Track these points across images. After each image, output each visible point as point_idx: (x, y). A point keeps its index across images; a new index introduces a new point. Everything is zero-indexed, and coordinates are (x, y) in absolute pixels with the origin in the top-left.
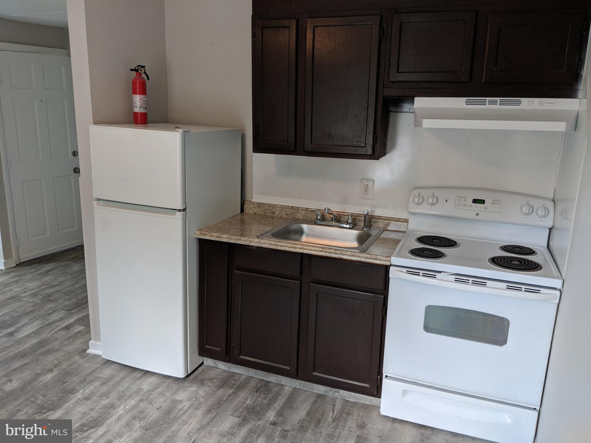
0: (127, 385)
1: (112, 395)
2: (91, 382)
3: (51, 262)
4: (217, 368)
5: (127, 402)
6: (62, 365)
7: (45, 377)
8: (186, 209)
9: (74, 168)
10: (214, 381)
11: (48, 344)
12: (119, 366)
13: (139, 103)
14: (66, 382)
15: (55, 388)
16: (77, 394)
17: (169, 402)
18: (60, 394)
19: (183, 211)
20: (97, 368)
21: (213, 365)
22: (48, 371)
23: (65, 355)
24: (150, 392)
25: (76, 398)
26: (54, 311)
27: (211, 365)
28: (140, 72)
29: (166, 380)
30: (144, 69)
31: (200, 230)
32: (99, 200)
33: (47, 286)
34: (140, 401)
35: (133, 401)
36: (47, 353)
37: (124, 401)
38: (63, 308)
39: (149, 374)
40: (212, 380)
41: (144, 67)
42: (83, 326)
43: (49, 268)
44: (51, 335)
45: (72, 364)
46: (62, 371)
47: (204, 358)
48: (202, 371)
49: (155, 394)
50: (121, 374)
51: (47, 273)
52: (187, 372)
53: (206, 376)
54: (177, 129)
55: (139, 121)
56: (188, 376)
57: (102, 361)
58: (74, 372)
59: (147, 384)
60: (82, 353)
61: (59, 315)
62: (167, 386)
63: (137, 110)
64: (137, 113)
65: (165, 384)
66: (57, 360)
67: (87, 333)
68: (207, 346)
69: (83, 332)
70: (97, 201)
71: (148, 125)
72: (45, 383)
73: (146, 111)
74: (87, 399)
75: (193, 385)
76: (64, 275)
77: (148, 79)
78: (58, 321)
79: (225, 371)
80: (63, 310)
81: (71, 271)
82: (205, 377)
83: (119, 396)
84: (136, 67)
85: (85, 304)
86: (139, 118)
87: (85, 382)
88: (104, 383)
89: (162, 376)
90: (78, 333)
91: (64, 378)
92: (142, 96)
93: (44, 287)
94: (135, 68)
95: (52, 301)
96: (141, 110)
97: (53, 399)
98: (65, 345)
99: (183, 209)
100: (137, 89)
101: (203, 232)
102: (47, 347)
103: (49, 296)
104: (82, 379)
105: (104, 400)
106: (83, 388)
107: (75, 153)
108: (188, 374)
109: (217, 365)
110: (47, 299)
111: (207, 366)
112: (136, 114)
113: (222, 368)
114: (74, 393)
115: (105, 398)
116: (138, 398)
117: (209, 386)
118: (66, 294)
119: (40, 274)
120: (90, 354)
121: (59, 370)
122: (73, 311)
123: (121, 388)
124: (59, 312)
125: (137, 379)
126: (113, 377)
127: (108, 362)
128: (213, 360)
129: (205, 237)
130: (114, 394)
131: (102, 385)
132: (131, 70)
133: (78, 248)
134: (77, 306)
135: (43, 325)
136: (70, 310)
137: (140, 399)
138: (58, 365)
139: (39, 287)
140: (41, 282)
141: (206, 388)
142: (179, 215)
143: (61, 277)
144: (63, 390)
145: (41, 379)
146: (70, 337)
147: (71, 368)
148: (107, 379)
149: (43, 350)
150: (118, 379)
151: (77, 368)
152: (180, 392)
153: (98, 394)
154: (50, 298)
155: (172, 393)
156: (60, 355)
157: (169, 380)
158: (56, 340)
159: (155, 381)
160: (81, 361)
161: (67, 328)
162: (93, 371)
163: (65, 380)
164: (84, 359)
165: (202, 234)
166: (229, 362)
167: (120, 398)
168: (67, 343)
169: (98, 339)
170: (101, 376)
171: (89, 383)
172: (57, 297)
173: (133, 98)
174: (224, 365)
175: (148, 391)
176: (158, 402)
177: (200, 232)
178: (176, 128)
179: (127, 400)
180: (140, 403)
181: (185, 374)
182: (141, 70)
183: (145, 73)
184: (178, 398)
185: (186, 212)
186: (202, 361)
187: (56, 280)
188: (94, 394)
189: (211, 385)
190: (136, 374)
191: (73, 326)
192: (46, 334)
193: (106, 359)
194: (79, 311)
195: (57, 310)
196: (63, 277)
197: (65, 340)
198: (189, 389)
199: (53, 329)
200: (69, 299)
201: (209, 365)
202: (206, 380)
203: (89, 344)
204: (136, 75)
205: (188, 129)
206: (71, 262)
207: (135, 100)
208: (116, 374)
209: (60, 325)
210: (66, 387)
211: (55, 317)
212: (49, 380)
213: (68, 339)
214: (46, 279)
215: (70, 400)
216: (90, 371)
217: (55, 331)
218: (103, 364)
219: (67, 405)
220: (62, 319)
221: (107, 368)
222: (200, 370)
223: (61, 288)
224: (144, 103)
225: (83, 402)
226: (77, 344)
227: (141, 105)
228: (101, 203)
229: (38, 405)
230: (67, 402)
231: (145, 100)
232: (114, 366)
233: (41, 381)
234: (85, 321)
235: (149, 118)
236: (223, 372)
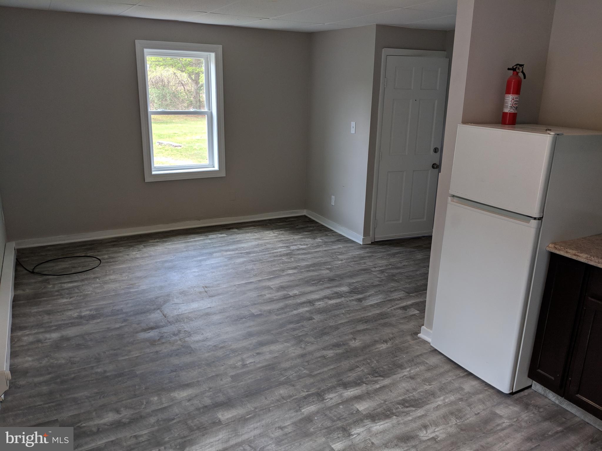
0: (449, 379)
1: (434, 384)
2: (417, 365)
3: (398, 246)
4: (546, 397)
5: (447, 396)
6: (395, 340)
7: (381, 346)
8: (542, 217)
9: (433, 163)
10: (541, 410)
11: (387, 318)
12: (445, 358)
13: (510, 103)
14: (397, 357)
15: (387, 358)
16: (404, 370)
17: (488, 412)
18: (391, 365)
19: (539, 220)
20: (425, 353)
21: (543, 393)
22: (384, 341)
23: (399, 332)
24: (471, 395)
25: (403, 374)
26: (395, 290)
27: (540, 391)
28: (517, 70)
29: (488, 389)
30: (523, 68)
31: (555, 243)
32: (453, 196)
33: (393, 267)
34: (459, 399)
35: (453, 396)
36: (385, 325)
37: (444, 394)
38: (403, 289)
39: (472, 377)
40: (538, 408)
41: (523, 65)
42: (418, 310)
43: (397, 251)
44: (390, 310)
45: (404, 342)
46: (395, 345)
47: (534, 381)
48: (529, 394)
49: (475, 399)
50: (445, 367)
51: (394, 255)
52: (512, 389)
53: (533, 402)
54: (548, 132)
55: (507, 122)
56: (512, 394)
57: (430, 349)
58: (404, 350)
59: (469, 386)
60: (413, 335)
61: (399, 294)
62: (489, 396)
63: (507, 110)
64: (507, 113)
65: (487, 393)
66: (393, 334)
67: (421, 318)
68: (539, 370)
69: (417, 316)
70: (452, 198)
71: (516, 126)
72: (380, 351)
73: (516, 112)
74: (412, 378)
75: (516, 405)
76: (408, 260)
77: (525, 78)
78: (398, 300)
79: (554, 404)
80: (403, 291)
81: (415, 258)
82: (531, 403)
83: (440, 387)
84: (515, 66)
85: (422, 291)
86: (508, 118)
87: (413, 362)
88: (429, 370)
89: (485, 383)
90: (413, 315)
91: (396, 352)
92: (515, 96)
93: (390, 267)
94: (513, 67)
95: (396, 281)
96: (511, 110)
97: (384, 367)
98: (400, 323)
99: (539, 218)
100: (511, 88)
101: (558, 246)
102: (386, 320)
103: (394, 275)
104: (411, 359)
105: (427, 385)
106: (410, 367)
107: (436, 150)
108: (513, 392)
109: (546, 394)
110: (392, 278)
111: (535, 391)
112: (505, 114)
113: (553, 400)
114: (402, 369)
115: (427, 384)
116: (458, 396)
117: (533, 413)
118: (408, 277)
119: (388, 255)
120: (421, 338)
121: (393, 344)
122: (411, 295)
123: (444, 381)
124: (400, 292)
125: (459, 377)
126: (438, 367)
127: (435, 351)
128: (543, 387)
129: (558, 252)
130: (436, 384)
131: (426, 370)
132: (509, 69)
133: (423, 238)
134: (416, 291)
135: (385, 300)
136: (409, 293)
137: (460, 398)
138: (392, 338)
139: (386, 265)
140: (388, 262)
141: (530, 413)
142: (534, 223)
143: (405, 261)
144: (394, 363)
145: (378, 346)
146: (406, 317)
147: (403, 345)
148: (432, 366)
149: (382, 321)
150: (442, 370)
151: (407, 347)
152: (501, 407)
153: (422, 378)
154: (394, 277)
155: (493, 405)
156: (395, 330)
157: (491, 391)
158: (394, 316)
159: (477, 386)
160: (412, 342)
161: (405, 308)
162: (421, 355)
163: (397, 354)
164: (415, 341)
165: (556, 248)
166: (562, 396)
167: (441, 389)
168: (402, 322)
169: (430, 326)
170: (428, 362)
171: (415, 365)
172: (400, 279)
173: (505, 98)
174: (555, 398)
175: (469, 393)
176: (477, 408)
177: (553, 245)
178: (546, 130)
179: (447, 393)
180: (460, 401)
181: (510, 391)
182: (518, 69)
183: (522, 72)
184: (498, 412)
185: (542, 221)
186: (530, 385)
187: (401, 263)
188: (418, 376)
189: (536, 413)
190: (459, 372)
191: (410, 308)
192: (386, 308)
193: (434, 348)
194: (417, 296)
195: (398, 290)
196: (407, 262)
197: (401, 318)
198: (511, 407)
199: (393, 306)
200: (410, 283)
201: (538, 391)
202: (531, 406)
203: (421, 329)
204: (513, 74)
205: (561, 132)
206: (415, 250)
207: (507, 100)
208: (441, 365)
209: (400, 304)
210: (396, 360)
211: (396, 295)
212: (383, 349)
213: (404, 318)
214: (392, 260)
215: (398, 373)
216: (418, 353)
217: (394, 307)
218: (431, 351)
219: (395, 377)
220: (401, 299)
221: (434, 356)
222: (526, 392)
223: (404, 271)
224: (516, 103)
225: (408, 380)
226: (411, 326)
227: (513, 105)
228: (455, 199)
229: (372, 367)
230: (395, 374)
231: (517, 99)
232: (440, 357)
233: (377, 348)
234: (421, 307)
235: (518, 119)
236: (552, 404)
